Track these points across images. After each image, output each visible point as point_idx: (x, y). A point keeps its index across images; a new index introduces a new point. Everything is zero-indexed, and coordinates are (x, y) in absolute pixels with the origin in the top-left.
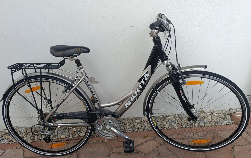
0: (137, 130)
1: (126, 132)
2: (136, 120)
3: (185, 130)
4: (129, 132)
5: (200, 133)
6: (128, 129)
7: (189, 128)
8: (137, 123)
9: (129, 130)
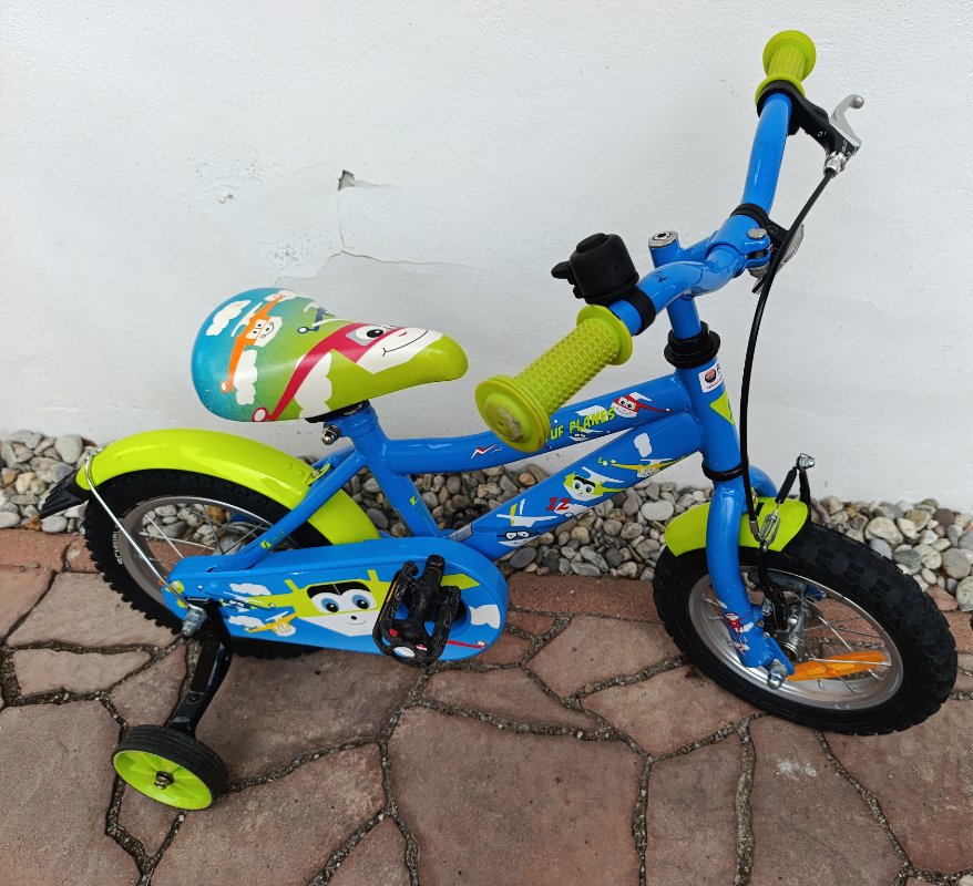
0: (631, 568)
1: (555, 571)
2: (648, 498)
4: (574, 573)
6: (578, 550)
8: (649, 524)
9: (584, 561)
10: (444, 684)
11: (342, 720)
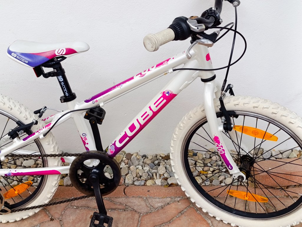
3: (125, 190)
5: (158, 200)
7: (139, 185)
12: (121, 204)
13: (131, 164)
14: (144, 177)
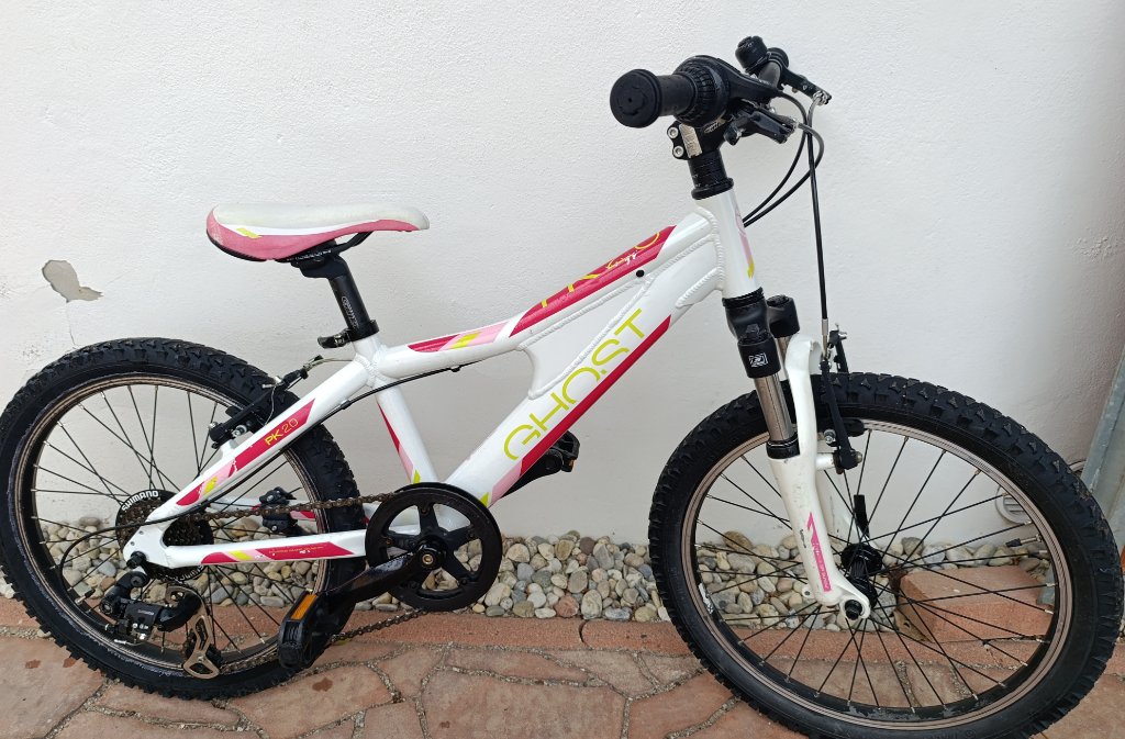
10: (117, 693)
11: (21, 725)
12: (573, 667)
13: (596, 565)
14: (629, 598)
